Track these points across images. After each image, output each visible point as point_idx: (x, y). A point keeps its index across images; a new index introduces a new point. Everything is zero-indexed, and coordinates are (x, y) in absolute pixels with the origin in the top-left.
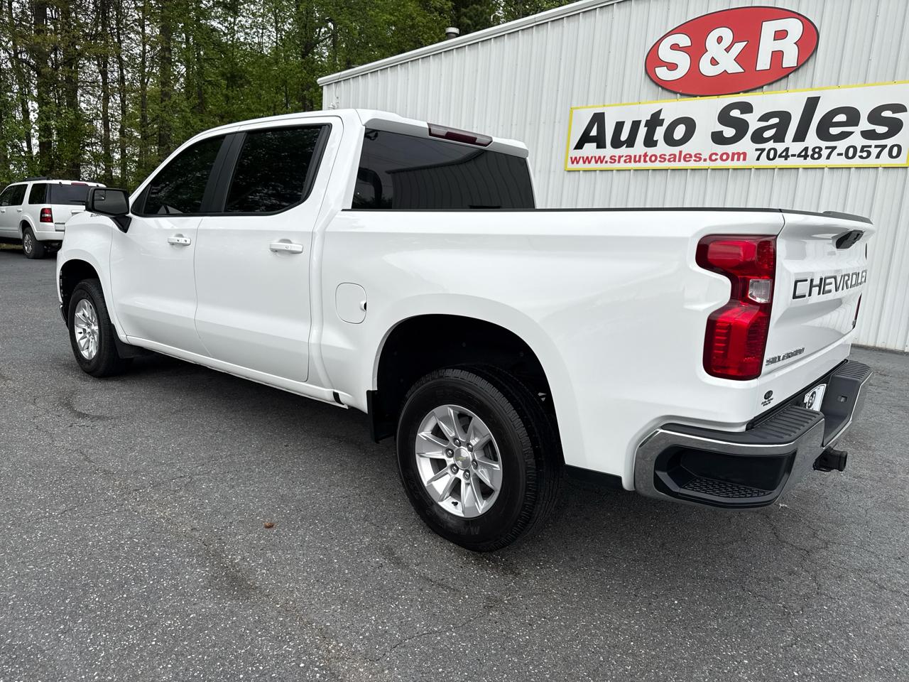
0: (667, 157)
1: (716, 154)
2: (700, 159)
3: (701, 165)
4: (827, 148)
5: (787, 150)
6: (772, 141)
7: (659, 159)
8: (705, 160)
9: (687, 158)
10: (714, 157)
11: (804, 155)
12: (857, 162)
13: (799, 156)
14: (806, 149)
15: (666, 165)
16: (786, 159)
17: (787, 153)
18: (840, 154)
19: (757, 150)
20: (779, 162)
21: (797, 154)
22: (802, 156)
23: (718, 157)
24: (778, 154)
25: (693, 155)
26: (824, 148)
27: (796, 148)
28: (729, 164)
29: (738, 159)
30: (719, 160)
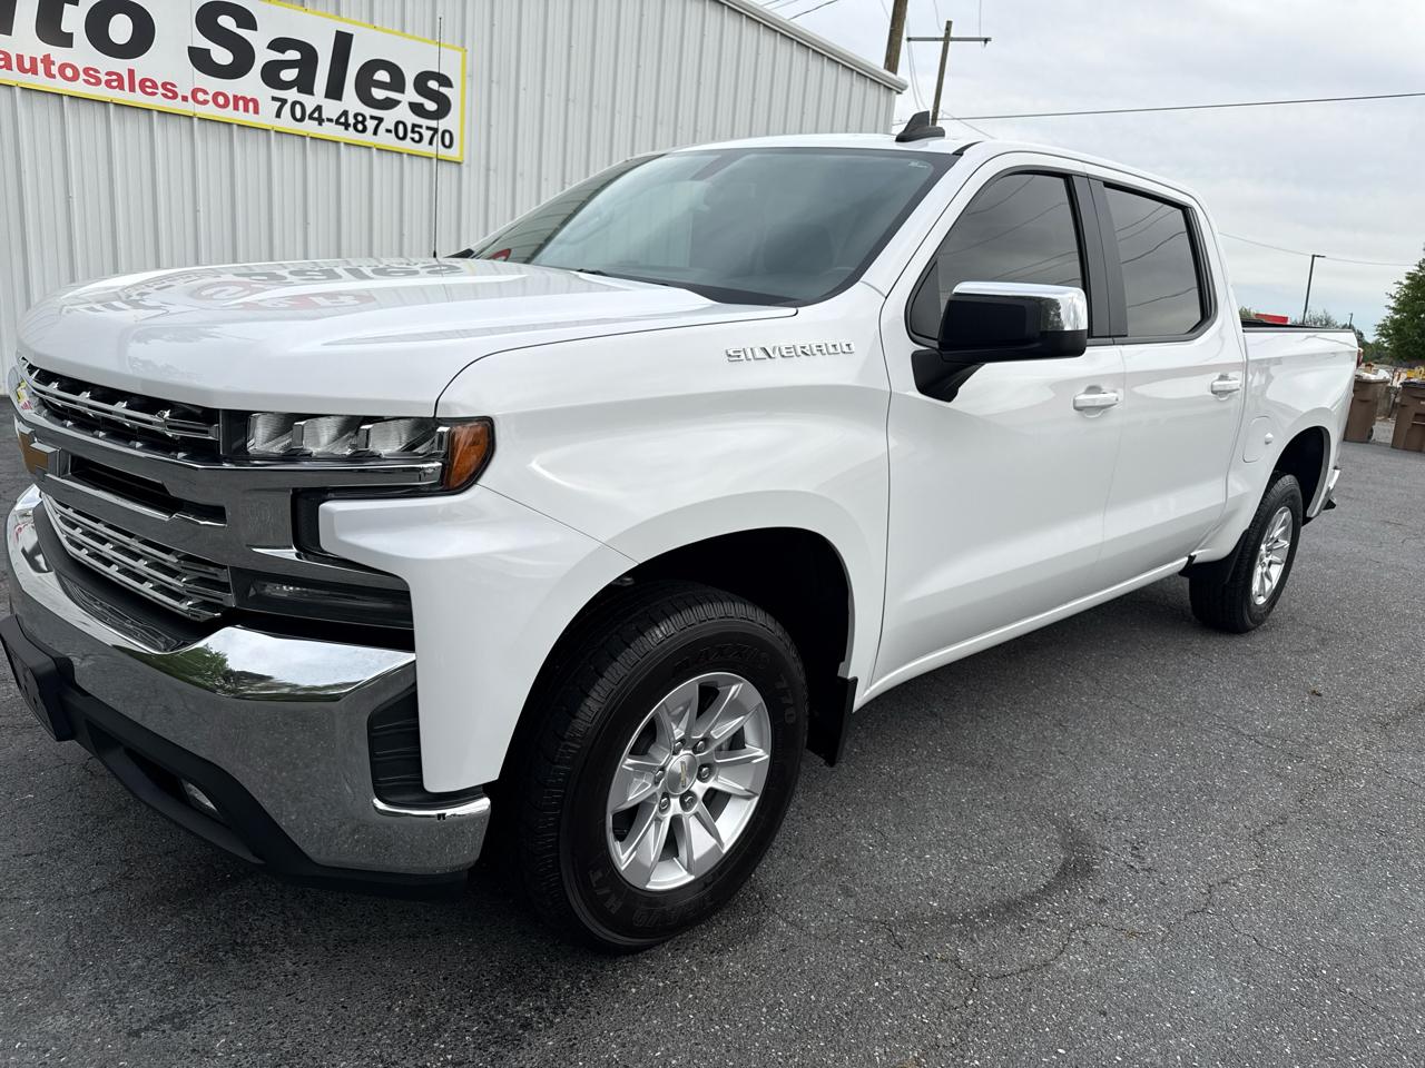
0: (104, 78)
1: (205, 92)
2: (175, 96)
3: (176, 106)
4: (372, 117)
5: (319, 108)
6: (295, 89)
7: (82, 76)
8: (185, 99)
9: (147, 86)
10: (201, 96)
11: (342, 120)
12: (407, 145)
13: (338, 122)
14: (345, 113)
15: (101, 92)
16: (320, 124)
17: (320, 114)
18: (388, 131)
19: (274, 99)
20: (309, 127)
21: (335, 118)
22: (314, 119)
23: (209, 98)
24: (308, 113)
25: (159, 85)
26: (368, 117)
27: (332, 109)
28: (228, 114)
29: (246, 109)
30: (211, 103)
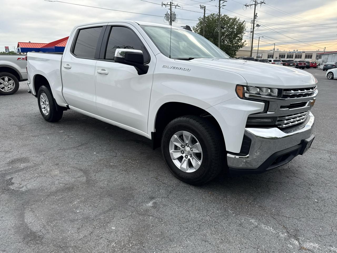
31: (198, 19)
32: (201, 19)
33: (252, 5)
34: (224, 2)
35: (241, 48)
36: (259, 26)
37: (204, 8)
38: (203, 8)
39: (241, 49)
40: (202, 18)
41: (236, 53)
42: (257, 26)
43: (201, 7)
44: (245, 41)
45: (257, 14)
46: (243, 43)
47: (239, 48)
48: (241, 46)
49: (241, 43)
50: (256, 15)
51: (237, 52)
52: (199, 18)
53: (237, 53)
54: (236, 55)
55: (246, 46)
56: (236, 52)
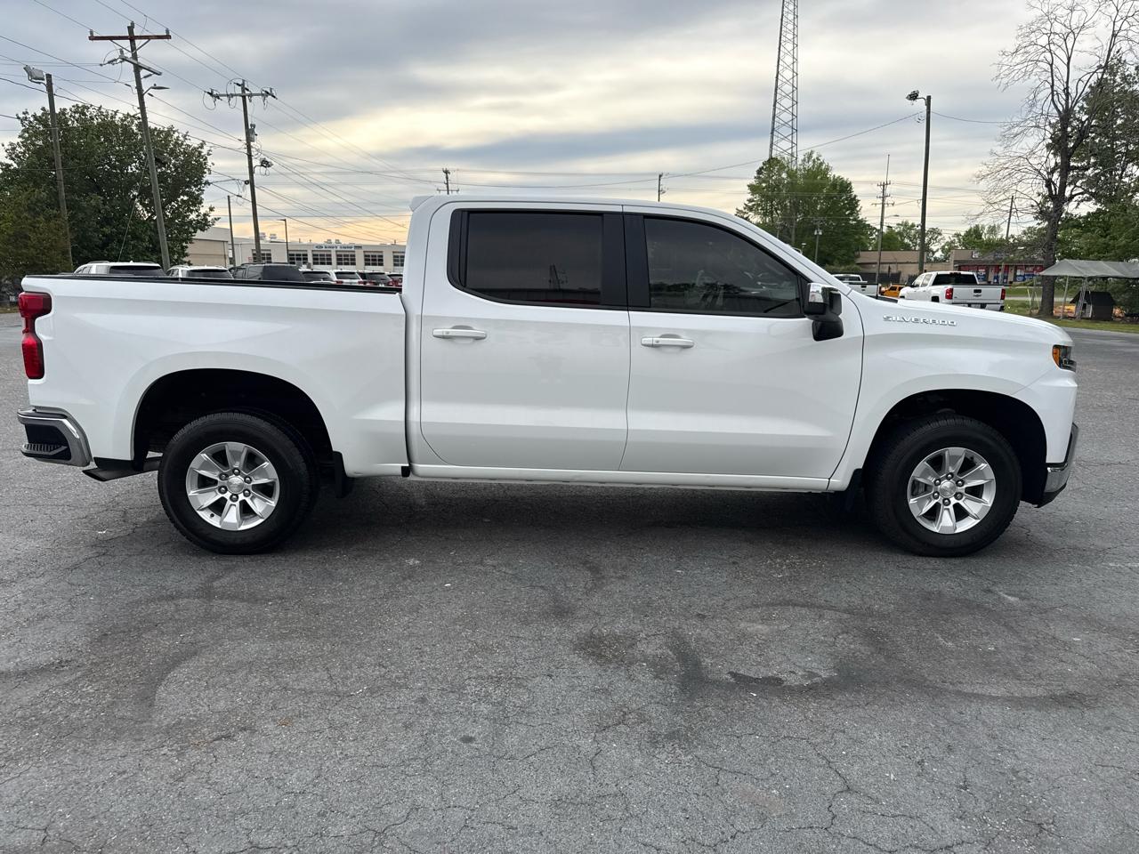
31: (18, 118)
32: (32, 119)
33: (232, 95)
34: (151, 75)
35: (199, 231)
36: (269, 166)
37: (45, 82)
38: (43, 79)
39: (199, 234)
40: (34, 116)
41: (187, 247)
42: (262, 165)
43: (33, 76)
44: (211, 209)
45: (253, 126)
46: (205, 215)
47: (195, 232)
48: (203, 224)
49: (198, 216)
50: (253, 131)
51: (188, 245)
52: (21, 116)
53: (190, 249)
54: (187, 255)
55: (217, 225)
56: (184, 244)
